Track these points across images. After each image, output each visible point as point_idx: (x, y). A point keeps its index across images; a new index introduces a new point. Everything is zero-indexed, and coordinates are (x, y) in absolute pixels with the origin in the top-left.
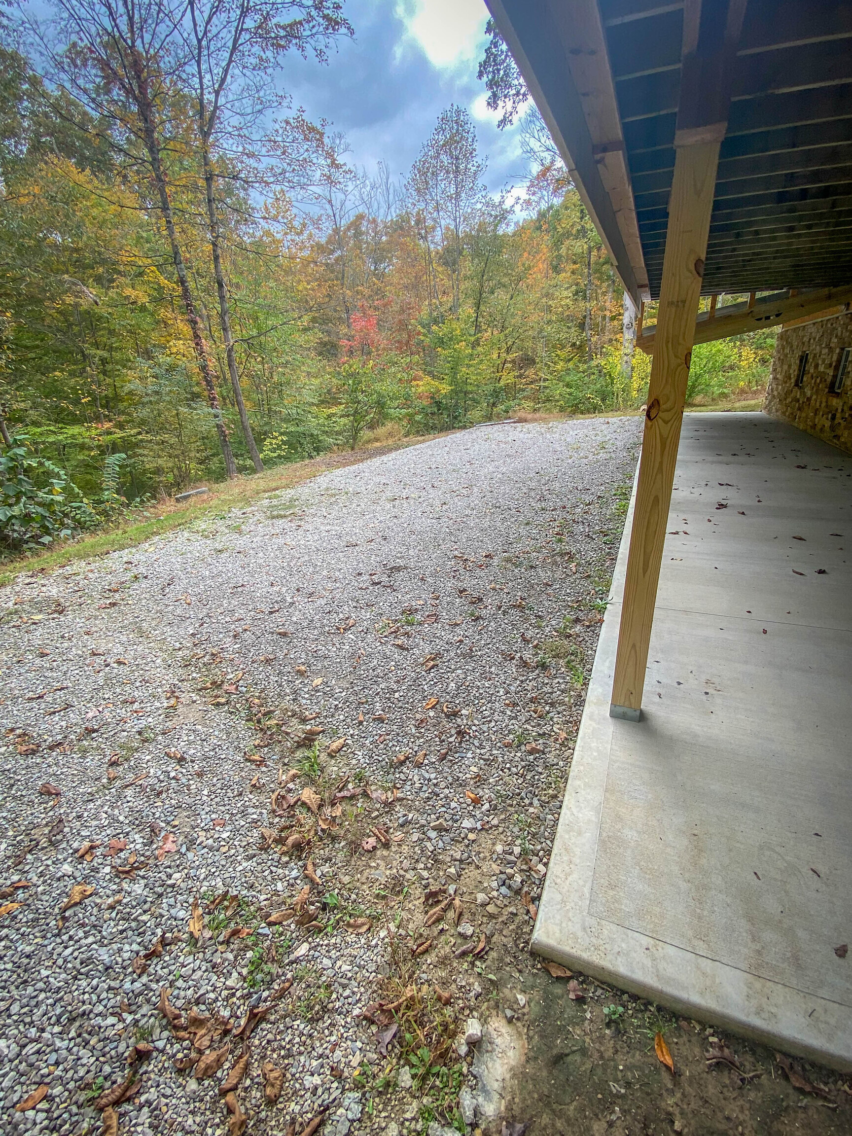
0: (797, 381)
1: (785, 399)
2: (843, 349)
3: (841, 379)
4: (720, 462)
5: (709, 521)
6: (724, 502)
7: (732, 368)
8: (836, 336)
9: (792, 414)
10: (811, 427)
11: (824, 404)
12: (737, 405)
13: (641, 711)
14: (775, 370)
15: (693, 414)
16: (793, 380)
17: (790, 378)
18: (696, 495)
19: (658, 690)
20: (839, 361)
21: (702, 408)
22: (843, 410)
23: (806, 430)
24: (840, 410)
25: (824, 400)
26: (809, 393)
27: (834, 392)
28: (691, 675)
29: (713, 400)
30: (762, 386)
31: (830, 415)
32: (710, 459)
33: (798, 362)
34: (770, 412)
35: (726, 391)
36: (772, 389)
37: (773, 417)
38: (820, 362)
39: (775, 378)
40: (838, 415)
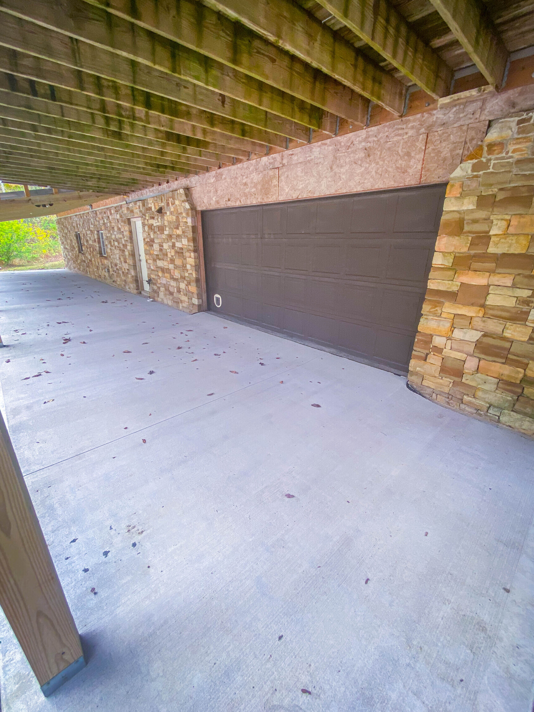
0: (79, 250)
1: (77, 261)
2: (98, 231)
3: (104, 249)
4: (52, 306)
5: (62, 355)
6: (67, 337)
7: (33, 240)
8: (92, 224)
9: (84, 269)
10: (98, 277)
11: (100, 264)
12: (47, 265)
13: (81, 638)
14: (63, 243)
15: (16, 272)
16: (77, 249)
17: (75, 248)
18: (43, 335)
19: (90, 584)
20: (99, 238)
21: (22, 268)
22: (112, 266)
23: (96, 279)
24: (110, 266)
25: (99, 261)
26: (89, 257)
27: (102, 256)
28: (113, 532)
29: (28, 262)
30: (59, 253)
31: (106, 269)
32: (43, 304)
33: (75, 238)
34: (70, 268)
35: (35, 256)
36: (66, 255)
37: (73, 271)
38: (88, 239)
39: (65, 248)
40: (111, 270)
